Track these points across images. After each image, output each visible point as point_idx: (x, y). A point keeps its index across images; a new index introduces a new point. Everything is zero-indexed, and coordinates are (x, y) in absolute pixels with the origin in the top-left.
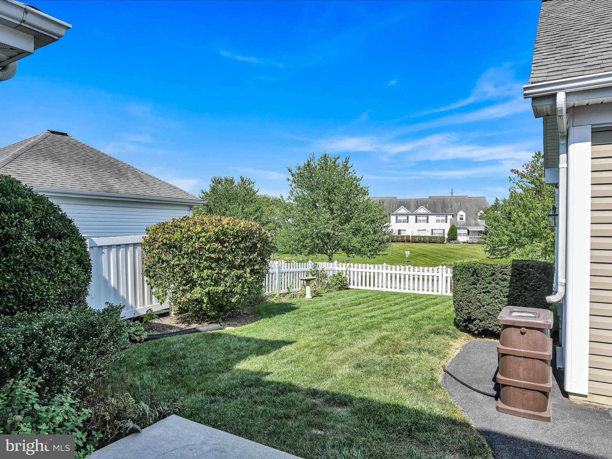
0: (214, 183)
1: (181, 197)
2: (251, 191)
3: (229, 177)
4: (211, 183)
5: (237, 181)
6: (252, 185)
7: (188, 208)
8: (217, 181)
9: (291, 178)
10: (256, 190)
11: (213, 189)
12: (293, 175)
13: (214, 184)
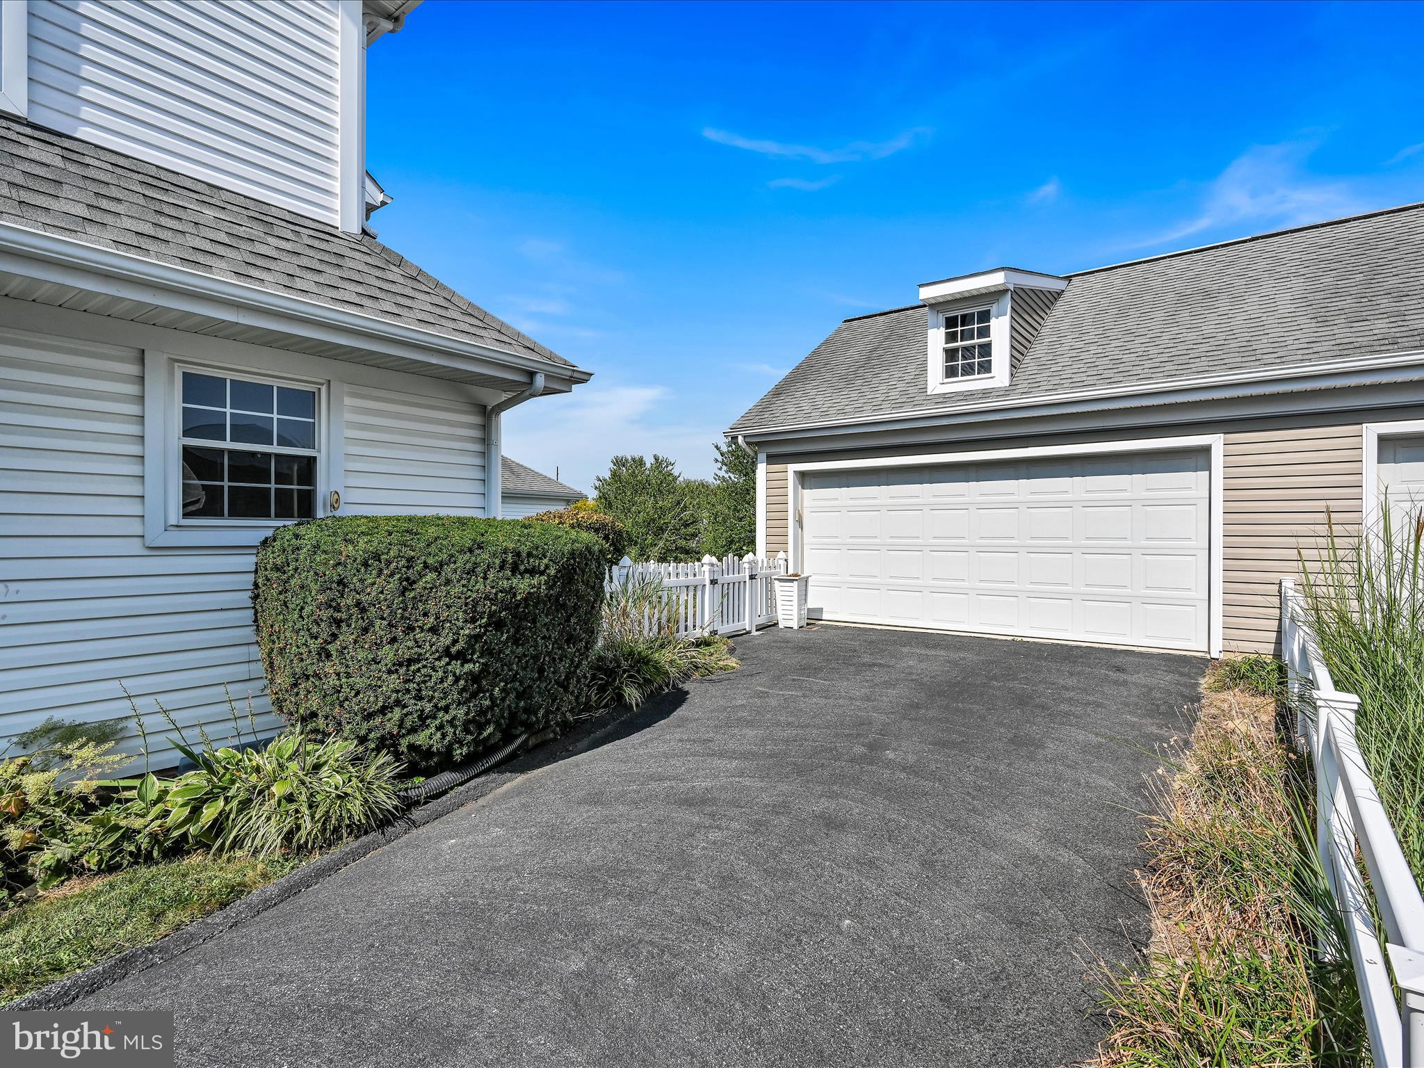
0: (615, 465)
1: (556, 490)
2: (669, 476)
3: (637, 455)
4: (612, 465)
5: (649, 461)
6: (670, 468)
7: (565, 503)
8: (619, 462)
9: (720, 458)
10: (676, 474)
11: (614, 474)
12: (722, 454)
13: (615, 467)
